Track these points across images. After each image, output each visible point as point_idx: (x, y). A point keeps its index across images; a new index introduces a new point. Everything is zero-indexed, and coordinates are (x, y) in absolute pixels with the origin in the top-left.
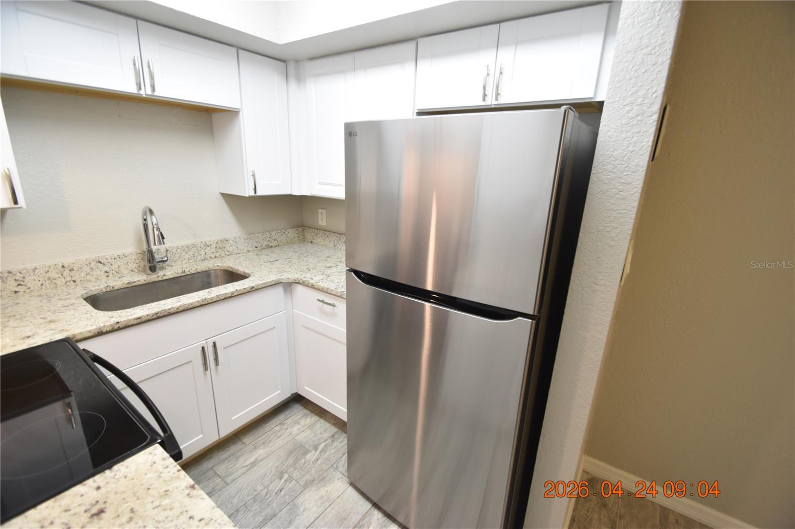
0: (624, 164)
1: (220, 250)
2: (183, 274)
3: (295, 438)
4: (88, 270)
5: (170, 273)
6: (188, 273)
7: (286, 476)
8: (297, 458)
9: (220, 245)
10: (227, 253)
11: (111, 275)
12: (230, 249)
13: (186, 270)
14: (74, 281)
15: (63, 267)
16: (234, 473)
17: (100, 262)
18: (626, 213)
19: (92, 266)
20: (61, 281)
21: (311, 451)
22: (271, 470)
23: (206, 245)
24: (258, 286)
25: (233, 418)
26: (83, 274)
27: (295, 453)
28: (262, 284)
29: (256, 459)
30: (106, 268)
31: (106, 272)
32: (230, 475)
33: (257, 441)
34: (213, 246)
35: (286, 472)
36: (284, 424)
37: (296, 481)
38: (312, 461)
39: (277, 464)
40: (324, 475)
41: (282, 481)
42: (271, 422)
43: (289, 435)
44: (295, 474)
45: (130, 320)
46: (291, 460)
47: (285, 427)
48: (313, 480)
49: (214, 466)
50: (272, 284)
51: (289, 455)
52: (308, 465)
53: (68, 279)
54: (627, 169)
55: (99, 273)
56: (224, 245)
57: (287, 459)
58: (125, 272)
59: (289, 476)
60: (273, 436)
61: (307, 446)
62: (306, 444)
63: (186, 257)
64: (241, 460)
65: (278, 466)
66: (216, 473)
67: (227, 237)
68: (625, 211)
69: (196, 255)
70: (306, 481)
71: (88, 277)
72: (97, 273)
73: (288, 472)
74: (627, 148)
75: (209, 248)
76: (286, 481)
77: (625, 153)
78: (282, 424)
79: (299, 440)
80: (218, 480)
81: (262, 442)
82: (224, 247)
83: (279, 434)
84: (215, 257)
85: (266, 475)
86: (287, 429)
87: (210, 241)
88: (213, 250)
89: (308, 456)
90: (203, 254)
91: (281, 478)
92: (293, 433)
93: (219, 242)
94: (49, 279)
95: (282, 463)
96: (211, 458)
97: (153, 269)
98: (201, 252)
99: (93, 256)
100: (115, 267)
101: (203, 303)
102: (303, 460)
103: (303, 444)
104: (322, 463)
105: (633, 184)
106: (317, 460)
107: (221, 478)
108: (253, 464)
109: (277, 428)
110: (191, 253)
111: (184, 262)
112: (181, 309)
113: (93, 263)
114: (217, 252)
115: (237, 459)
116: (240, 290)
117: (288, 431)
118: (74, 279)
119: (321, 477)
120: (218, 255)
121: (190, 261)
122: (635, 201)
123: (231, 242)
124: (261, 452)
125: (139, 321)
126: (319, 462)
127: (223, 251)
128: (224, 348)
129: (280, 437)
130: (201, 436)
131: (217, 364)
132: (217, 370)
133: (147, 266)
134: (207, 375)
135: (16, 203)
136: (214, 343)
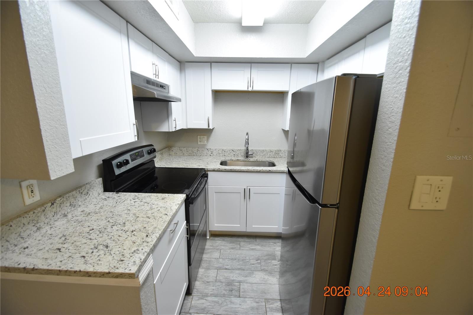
0: (391, 108)
1: (277, 154)
2: (256, 161)
3: (275, 252)
4: (229, 153)
5: (252, 159)
6: (259, 161)
7: (259, 261)
8: (269, 259)
9: (277, 153)
10: (280, 156)
11: (235, 156)
12: (281, 155)
13: (258, 159)
14: (225, 156)
15: (223, 150)
16: (245, 247)
17: (233, 151)
18: (391, 145)
19: (231, 151)
20: (221, 155)
21: (276, 260)
22: (256, 256)
23: (271, 151)
24: (273, 170)
25: (253, 226)
26: (228, 154)
27: (270, 256)
28: (275, 170)
29: (255, 248)
30: (234, 153)
31: (234, 155)
32: (243, 247)
33: (261, 243)
34: (274, 152)
35: (260, 260)
36: (276, 244)
37: (261, 266)
38: (273, 264)
39: (260, 255)
40: (273, 272)
41: (256, 262)
42: (271, 240)
43: (274, 249)
44: (262, 263)
45: (223, 169)
46: (265, 258)
47: (275, 245)
48: (267, 271)
49: (241, 241)
50: (281, 172)
51: (267, 255)
52: (270, 264)
53: (223, 154)
54: (393, 111)
55: (232, 154)
56: (279, 152)
57: (265, 256)
58: (240, 156)
59: (260, 262)
60: (268, 245)
61: (276, 257)
62: (277, 256)
63: (262, 155)
64: (251, 245)
65: (259, 256)
66: (240, 244)
67: (281, 149)
68: (391, 143)
69: (266, 155)
70: (264, 269)
71: (229, 155)
72: (231, 154)
73: (261, 261)
74: (393, 95)
75: (272, 153)
76: (258, 263)
77: (393, 99)
78: (275, 243)
79: (275, 253)
80: (239, 246)
81: (262, 244)
82: (279, 154)
83: (271, 246)
84: (274, 157)
85: (253, 256)
86: (275, 246)
87: (273, 150)
88: (273, 154)
89: (273, 261)
90: (269, 155)
91: (257, 261)
92: (276, 249)
93: (277, 151)
94: (219, 153)
95: (262, 256)
96: (243, 238)
97: (247, 157)
98: (268, 154)
99: (232, 148)
100: (237, 153)
101: (248, 171)
102: (270, 261)
103: (276, 256)
104: (276, 268)
105: (396, 122)
106: (275, 265)
107: (240, 246)
108: (253, 249)
109: (272, 243)
110: (264, 153)
111: (261, 156)
112: (239, 170)
113: (231, 150)
114: (275, 155)
115: (249, 244)
116: (264, 170)
117: (274, 247)
118: (225, 155)
119: (271, 272)
120: (275, 156)
121: (263, 157)
122: (396, 136)
123: (282, 152)
124: (258, 247)
125: (225, 170)
126: (275, 266)
127: (278, 155)
128: (254, 193)
129: (270, 247)
130: (239, 225)
131: (249, 198)
132: (249, 200)
133: (246, 155)
134: (245, 201)
135: (209, 127)
136: (249, 189)
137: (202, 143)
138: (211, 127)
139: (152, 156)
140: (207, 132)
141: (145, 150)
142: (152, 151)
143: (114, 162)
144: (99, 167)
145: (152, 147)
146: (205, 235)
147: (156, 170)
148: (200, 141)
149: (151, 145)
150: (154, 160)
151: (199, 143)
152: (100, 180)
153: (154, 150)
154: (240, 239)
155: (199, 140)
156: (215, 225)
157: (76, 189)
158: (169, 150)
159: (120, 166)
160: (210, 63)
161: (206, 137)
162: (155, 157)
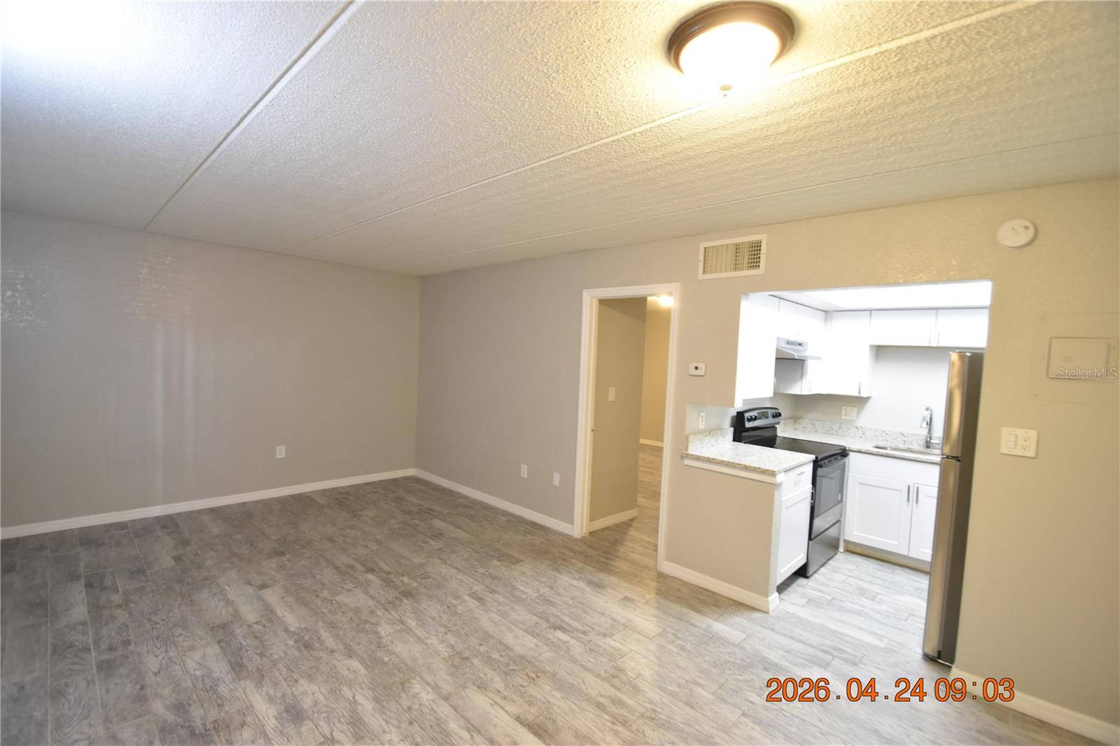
4: (895, 437)
5: (936, 451)
11: (906, 443)
14: (887, 441)
15: (884, 431)
19: (898, 435)
20: (880, 438)
25: (921, 550)
26: (892, 438)
31: (904, 441)
45: (877, 453)
53: (884, 439)
55: (900, 440)
58: (915, 444)
71: (894, 441)
94: (876, 435)
97: (927, 448)
99: (900, 430)
101: (916, 459)
112: (901, 457)
113: (898, 433)
118: (887, 439)
125: (881, 455)
128: (926, 496)
130: (896, 543)
131: (917, 502)
132: (917, 506)
133: (925, 445)
134: (908, 504)
135: (860, 393)
136: (918, 488)
137: (848, 418)
138: (864, 395)
139: (776, 420)
140: (859, 402)
141: (770, 412)
142: (778, 415)
143: (747, 415)
144: (733, 417)
145: (777, 411)
146: (836, 547)
147: (778, 439)
148: (845, 415)
149: (776, 409)
150: (776, 428)
151: (843, 417)
152: (732, 429)
153: (780, 415)
154: (895, 567)
155: (843, 412)
156: (855, 533)
157: (718, 429)
158: (795, 421)
159: (750, 420)
160: (869, 312)
161: (855, 409)
162: (778, 423)
